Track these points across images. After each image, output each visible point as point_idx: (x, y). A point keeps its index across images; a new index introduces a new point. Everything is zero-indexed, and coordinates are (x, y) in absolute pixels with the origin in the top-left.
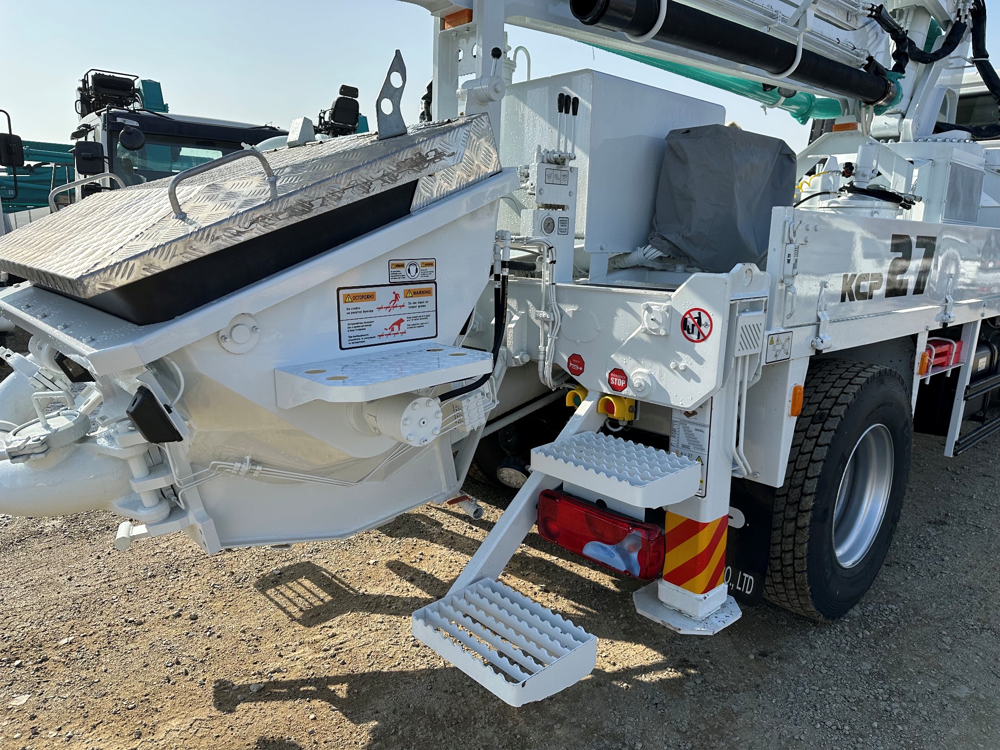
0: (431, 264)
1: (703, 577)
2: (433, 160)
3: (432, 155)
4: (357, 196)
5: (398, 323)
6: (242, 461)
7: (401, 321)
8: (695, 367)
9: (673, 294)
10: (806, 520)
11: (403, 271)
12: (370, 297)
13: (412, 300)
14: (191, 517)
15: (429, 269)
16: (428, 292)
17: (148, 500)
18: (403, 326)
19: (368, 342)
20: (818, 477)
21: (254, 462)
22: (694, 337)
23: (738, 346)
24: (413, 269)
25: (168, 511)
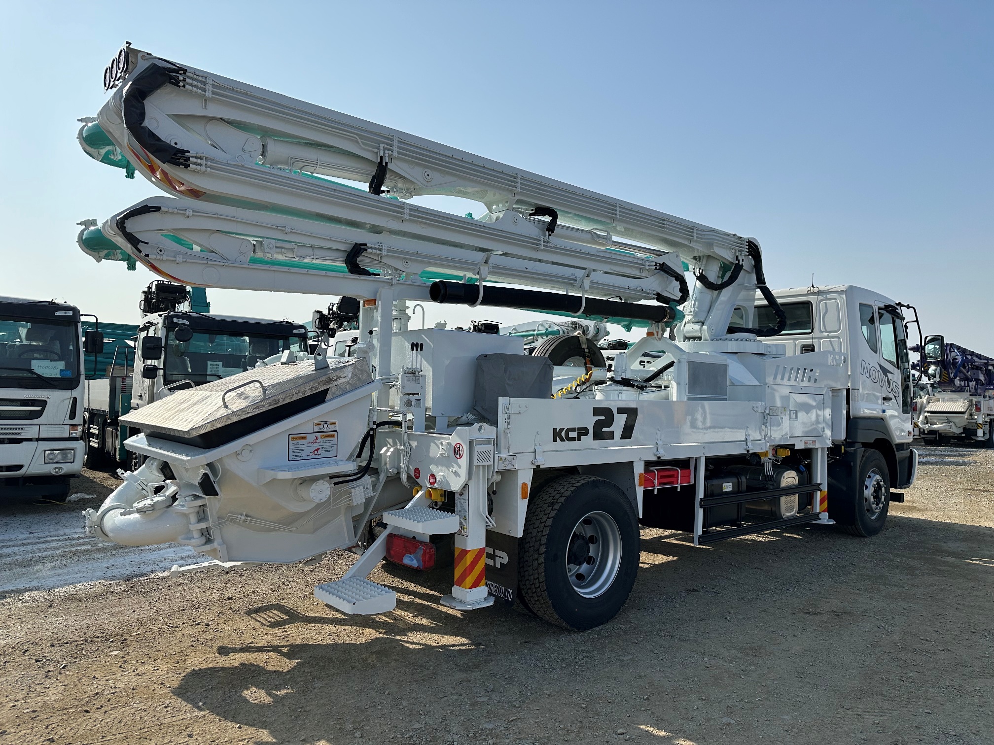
0: (335, 423)
1: (470, 580)
2: (336, 380)
3: (335, 378)
4: (300, 396)
5: (317, 450)
6: (242, 515)
7: (319, 449)
8: (459, 470)
9: (450, 437)
10: (542, 559)
11: (320, 427)
12: (304, 438)
13: (325, 439)
14: (215, 545)
15: (333, 425)
16: (333, 436)
17: (196, 535)
18: (320, 451)
19: (302, 458)
20: (547, 535)
21: (246, 516)
22: (458, 456)
23: (476, 460)
24: (325, 426)
25: (204, 541)
